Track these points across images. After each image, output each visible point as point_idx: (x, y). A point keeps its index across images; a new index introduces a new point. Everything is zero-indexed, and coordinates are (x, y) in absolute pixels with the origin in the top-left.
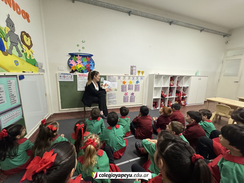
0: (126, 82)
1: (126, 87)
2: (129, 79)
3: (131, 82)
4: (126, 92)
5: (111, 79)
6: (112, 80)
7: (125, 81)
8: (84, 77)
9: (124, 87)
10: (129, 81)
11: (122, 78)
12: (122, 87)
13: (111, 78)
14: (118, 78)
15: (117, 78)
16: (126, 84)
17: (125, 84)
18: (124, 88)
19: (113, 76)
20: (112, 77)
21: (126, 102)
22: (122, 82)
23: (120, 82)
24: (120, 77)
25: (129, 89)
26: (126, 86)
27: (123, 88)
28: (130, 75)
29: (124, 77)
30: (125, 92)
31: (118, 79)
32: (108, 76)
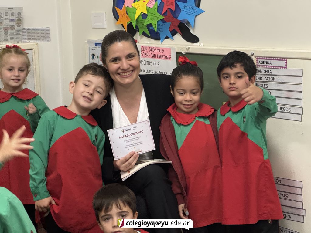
5: (278, 79)
6: (281, 87)
8: (157, 60)
13: (274, 72)
20: (282, 64)
32: (259, 57)
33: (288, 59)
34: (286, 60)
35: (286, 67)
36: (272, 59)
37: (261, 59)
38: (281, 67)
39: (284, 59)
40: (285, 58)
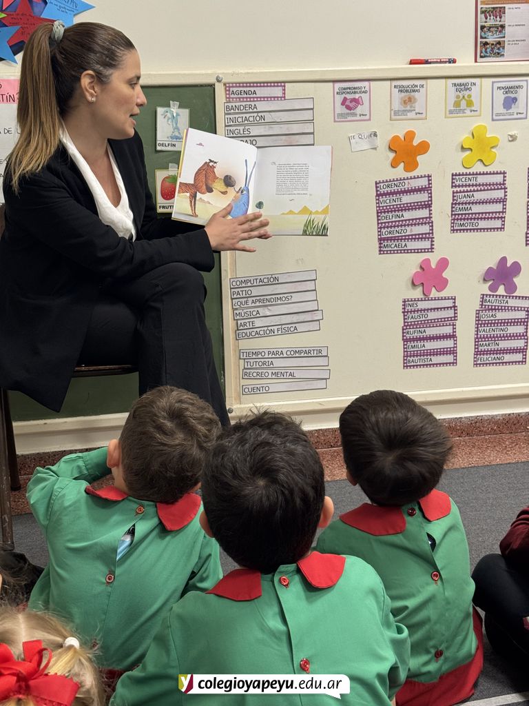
0: (424, 147)
1: (428, 205)
2: (461, 105)
3: (479, 145)
4: (434, 259)
5: (268, 117)
6: (277, 130)
7: (410, 135)
9: (406, 199)
10: (463, 129)
11: (381, 97)
12: (387, 201)
13: (261, 106)
14: (341, 109)
15: (326, 98)
16: (425, 164)
17: (411, 165)
18: (408, 215)
19: (281, 84)
20: (277, 92)
21: (436, 359)
22: (382, 142)
23: (365, 145)
24: (355, 89)
25: (463, 220)
26: (427, 189)
27: (392, 217)
28: (466, 62)
29: (407, 89)
30: (422, 257)
31: (340, 118)
32: (232, 83)
33: (286, 84)
34: (284, 86)
35: (284, 97)
36: (257, 86)
37: (236, 87)
38: (274, 97)
39: (279, 84)
40: (281, 82)
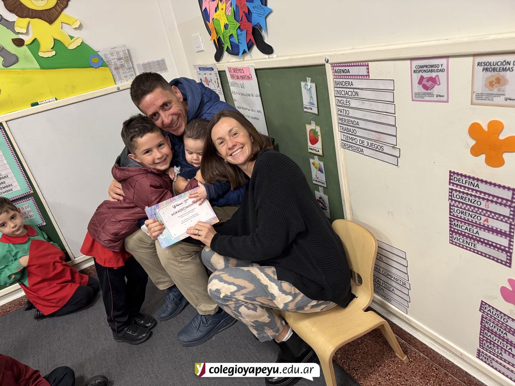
6: (367, 105)
7: (496, 126)
14: (419, 89)
17: (495, 160)
20: (362, 71)
29: (495, 67)
31: (417, 97)
32: (335, 64)
33: (369, 63)
35: (369, 76)
36: (349, 66)
37: (337, 66)
38: (362, 76)
39: (364, 64)
